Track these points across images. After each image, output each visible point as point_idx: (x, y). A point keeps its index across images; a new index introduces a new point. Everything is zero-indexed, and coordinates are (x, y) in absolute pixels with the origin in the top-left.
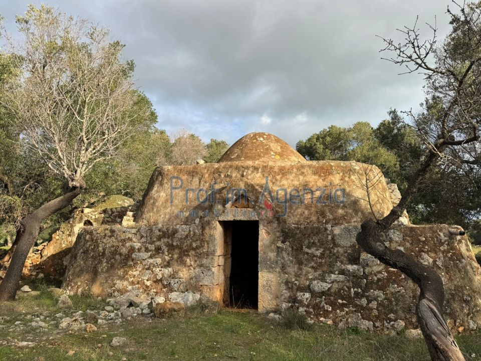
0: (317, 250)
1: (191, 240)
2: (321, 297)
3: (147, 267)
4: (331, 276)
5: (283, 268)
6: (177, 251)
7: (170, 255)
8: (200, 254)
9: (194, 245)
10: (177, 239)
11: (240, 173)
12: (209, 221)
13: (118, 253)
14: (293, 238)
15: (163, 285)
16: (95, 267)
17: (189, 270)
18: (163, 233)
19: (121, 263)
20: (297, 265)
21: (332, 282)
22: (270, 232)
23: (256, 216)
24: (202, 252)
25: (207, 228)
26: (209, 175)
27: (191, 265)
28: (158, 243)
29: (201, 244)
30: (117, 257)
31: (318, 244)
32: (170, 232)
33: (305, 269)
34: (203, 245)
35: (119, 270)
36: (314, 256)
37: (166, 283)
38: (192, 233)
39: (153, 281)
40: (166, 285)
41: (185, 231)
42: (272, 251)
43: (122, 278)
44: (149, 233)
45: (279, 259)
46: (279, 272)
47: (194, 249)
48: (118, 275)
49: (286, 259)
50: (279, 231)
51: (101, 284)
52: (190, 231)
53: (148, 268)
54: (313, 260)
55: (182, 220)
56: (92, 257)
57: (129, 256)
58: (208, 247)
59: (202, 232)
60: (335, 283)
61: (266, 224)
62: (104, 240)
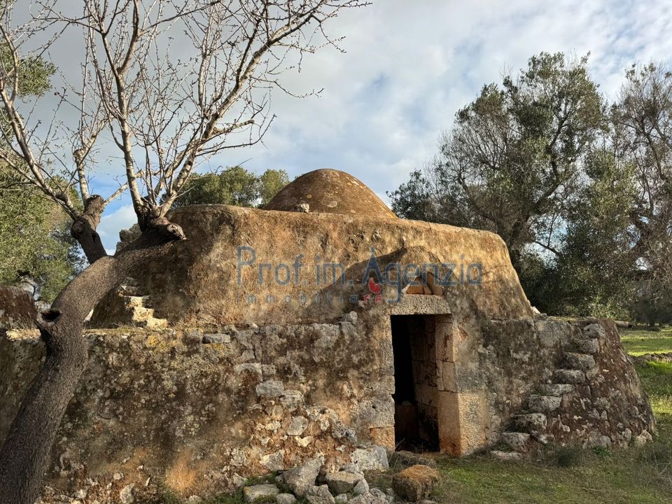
0: (525, 354)
1: (347, 351)
2: (556, 417)
3: (292, 409)
4: (558, 387)
5: (490, 383)
6: (322, 372)
7: (310, 382)
8: (369, 375)
9: (355, 359)
10: (320, 350)
11: (396, 236)
12: (378, 315)
13: (221, 388)
14: (497, 339)
15: (336, 439)
16: (162, 429)
17: (349, 405)
18: (288, 340)
19: (231, 409)
20: (507, 378)
21: (562, 395)
22: (466, 331)
23: (448, 308)
24: (371, 370)
25: (376, 328)
26: (339, 234)
27: (353, 396)
28: (281, 360)
29: (368, 356)
30: (222, 397)
31: (525, 346)
32: (302, 337)
33: (517, 381)
34: (371, 357)
35: (232, 425)
36: (523, 363)
37: (340, 436)
38: (347, 337)
39: (315, 437)
40: (342, 438)
41: (332, 335)
42: (472, 360)
43: (246, 442)
44: (258, 342)
45: (483, 370)
46: (486, 390)
47: (357, 367)
48: (234, 437)
49: (492, 370)
50: (478, 330)
51: (188, 464)
52: (342, 333)
53: (296, 411)
54: (522, 369)
55: (297, 313)
56: (147, 406)
57: (247, 392)
58: (381, 361)
59: (366, 334)
60: (565, 396)
61: (461, 320)
62: (174, 364)
